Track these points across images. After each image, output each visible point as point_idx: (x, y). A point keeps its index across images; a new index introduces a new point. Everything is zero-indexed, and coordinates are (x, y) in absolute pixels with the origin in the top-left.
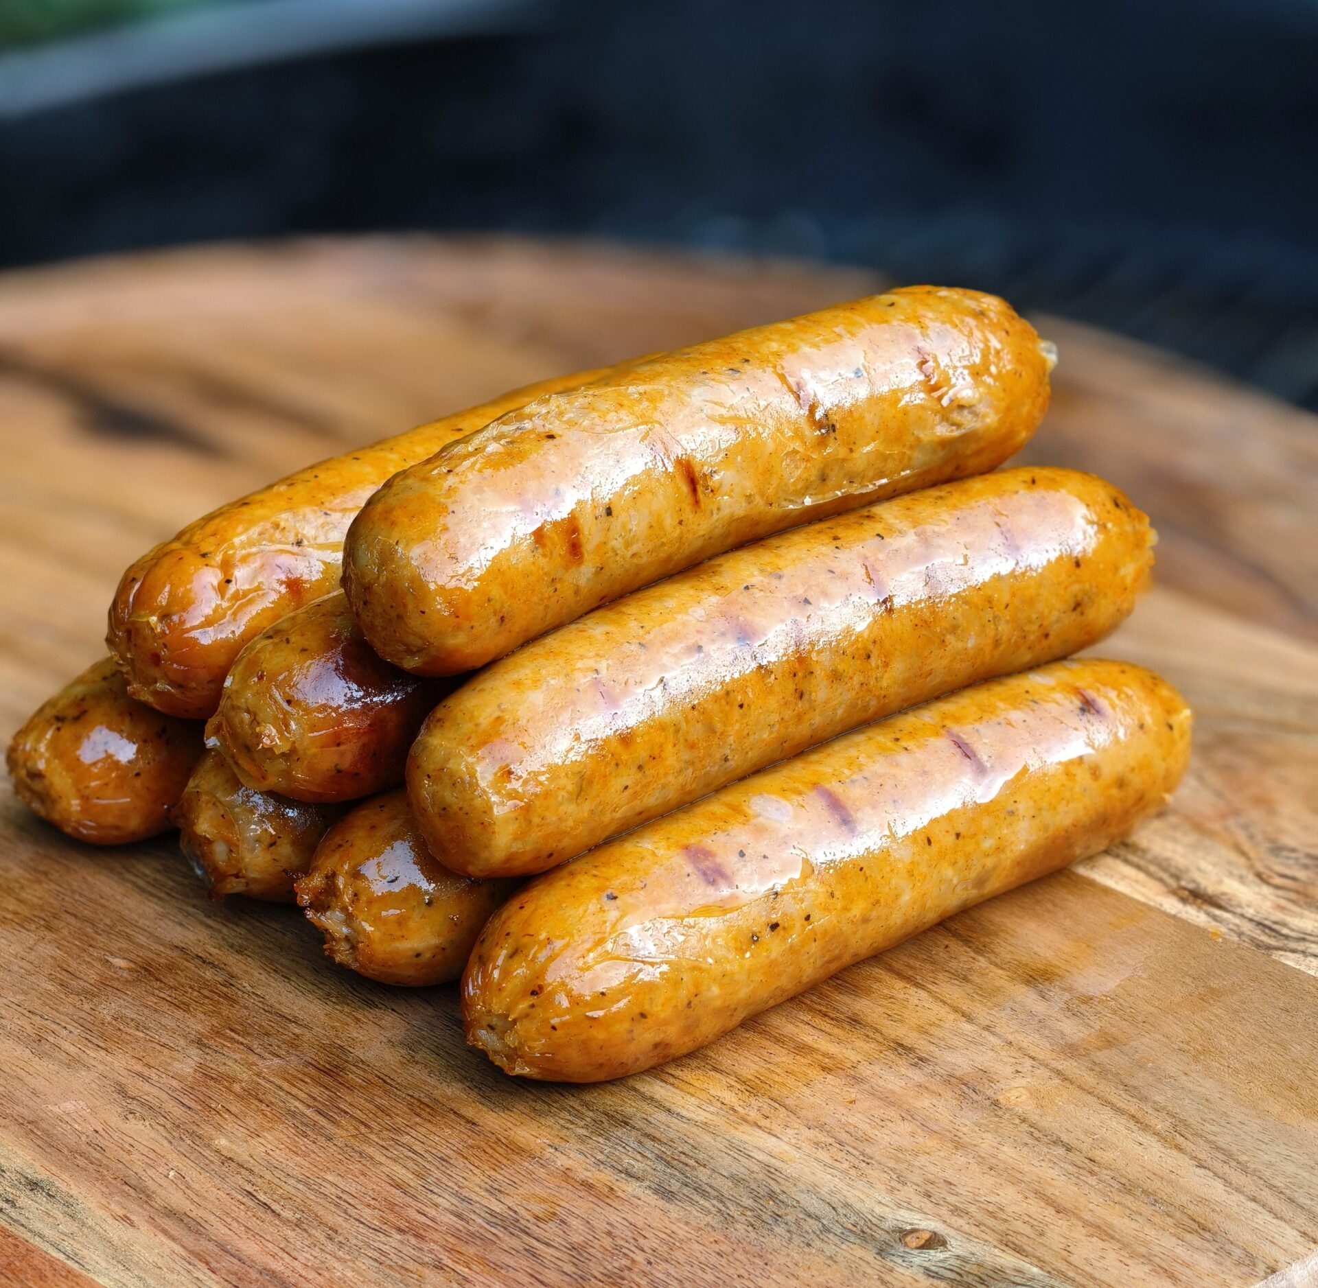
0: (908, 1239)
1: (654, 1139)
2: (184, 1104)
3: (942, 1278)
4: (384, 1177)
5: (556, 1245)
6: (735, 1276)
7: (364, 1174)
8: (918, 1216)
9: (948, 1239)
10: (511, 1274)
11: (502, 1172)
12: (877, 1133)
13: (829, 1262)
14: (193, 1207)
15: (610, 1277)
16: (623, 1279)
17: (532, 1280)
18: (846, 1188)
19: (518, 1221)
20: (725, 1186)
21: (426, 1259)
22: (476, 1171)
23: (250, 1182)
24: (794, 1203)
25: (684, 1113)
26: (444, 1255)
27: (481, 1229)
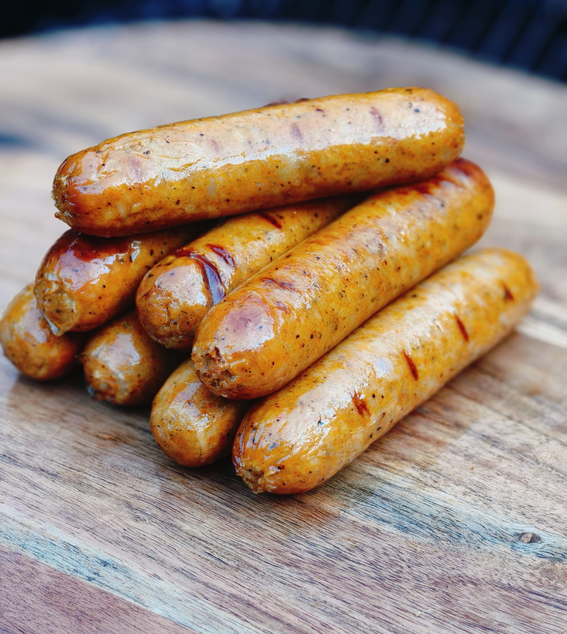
0: (523, 538)
1: (388, 500)
2: (162, 510)
3: (545, 557)
4: (270, 537)
5: (363, 563)
6: (451, 569)
7: (259, 536)
8: (523, 526)
9: (541, 536)
10: (348, 582)
11: (324, 527)
12: (489, 484)
13: (491, 555)
14: (185, 565)
15: (393, 577)
16: (400, 577)
17: (358, 584)
18: (485, 515)
19: (341, 553)
20: (429, 520)
21: (305, 579)
22: (312, 528)
23: (207, 548)
24: (464, 526)
25: (397, 484)
26: (312, 576)
27: (326, 560)
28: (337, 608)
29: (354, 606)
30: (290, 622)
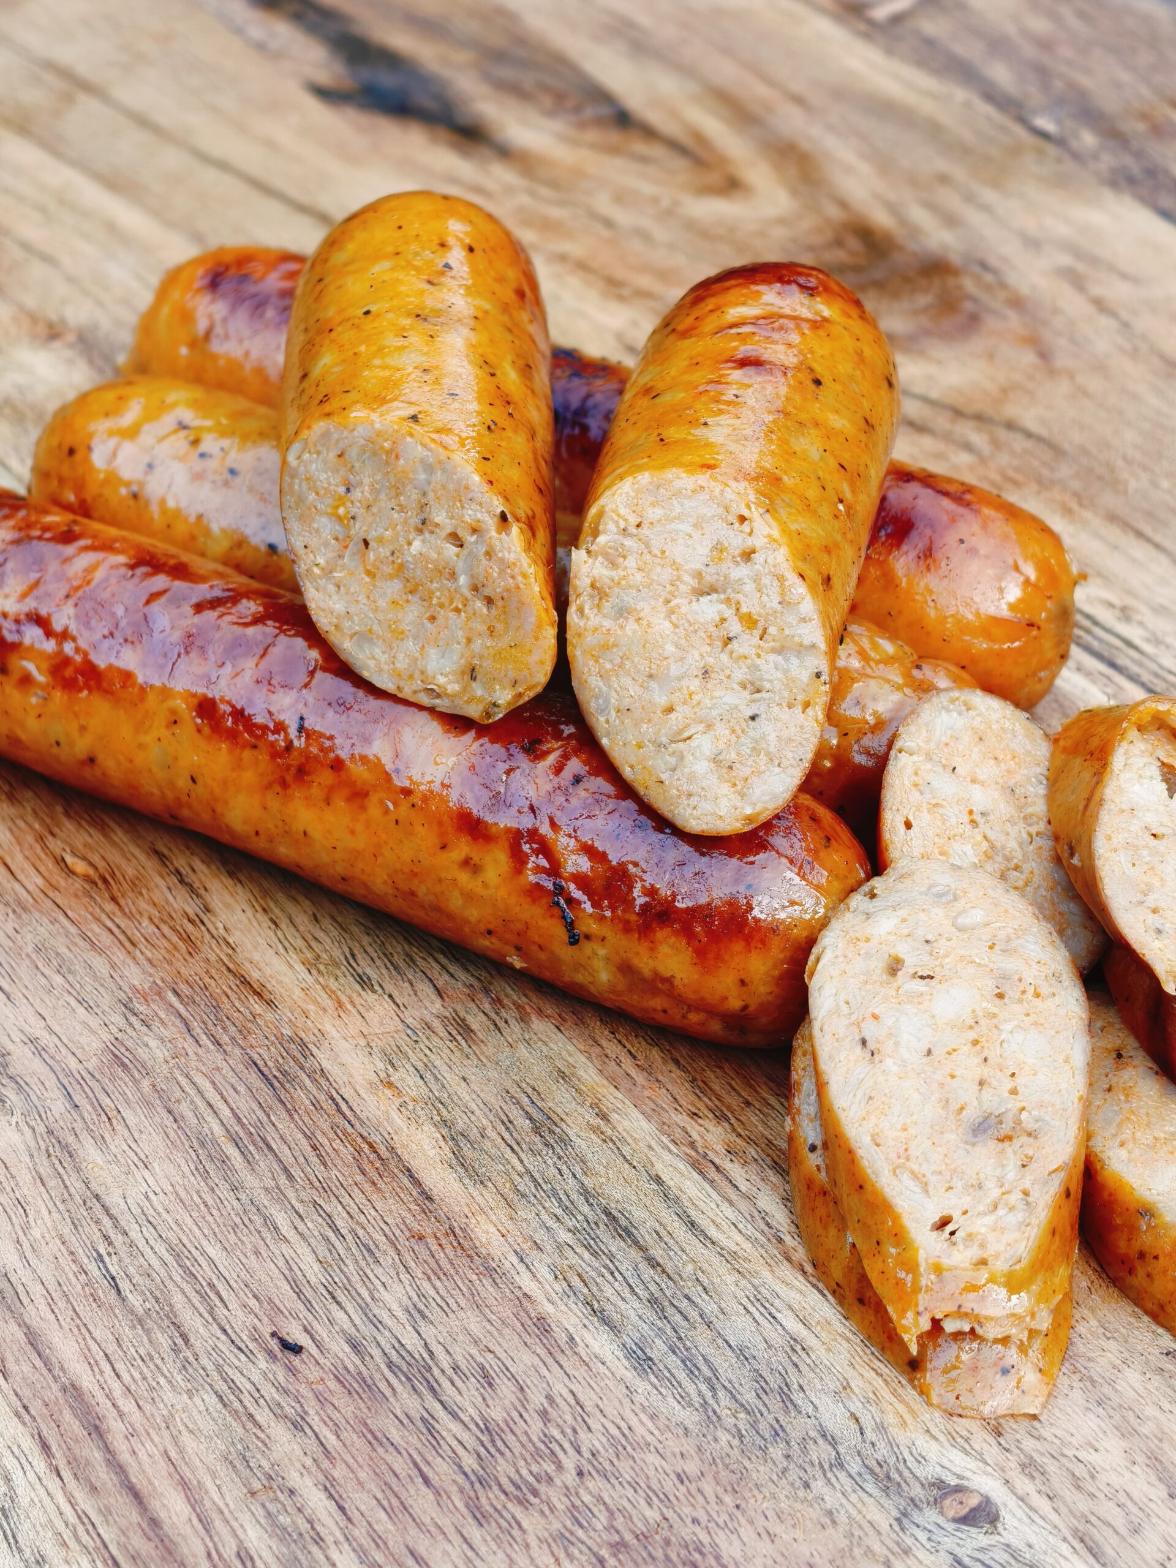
0: (947, 1502)
1: (656, 1265)
2: (71, 1101)
4: (281, 1263)
5: (466, 1419)
6: (689, 1521)
7: (257, 1253)
8: (973, 1464)
9: (1003, 1513)
10: (392, 1458)
11: (438, 1284)
13: (826, 1521)
14: (19, 1265)
15: (518, 1488)
16: (535, 1493)
17: (414, 1472)
19: (429, 1369)
20: (726, 1365)
21: (288, 1410)
22: (404, 1277)
23: (106, 1237)
24: (811, 1410)
25: (713, 1232)
26: (312, 1407)
27: (377, 1376)
28: (310, 1522)
29: (360, 1532)
30: (163, 1515)
